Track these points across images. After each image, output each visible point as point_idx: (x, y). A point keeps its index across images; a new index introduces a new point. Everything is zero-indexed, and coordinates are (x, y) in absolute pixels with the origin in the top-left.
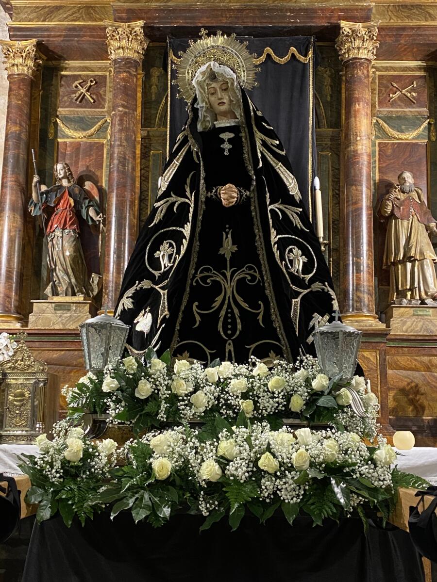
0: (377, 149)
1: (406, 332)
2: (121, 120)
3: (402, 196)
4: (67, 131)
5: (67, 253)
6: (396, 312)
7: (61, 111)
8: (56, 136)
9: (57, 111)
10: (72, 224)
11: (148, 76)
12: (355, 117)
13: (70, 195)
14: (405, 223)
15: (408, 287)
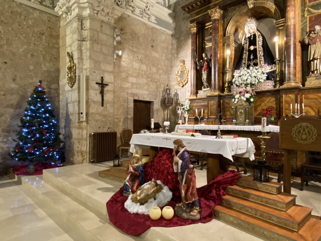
0: (308, 19)
1: (312, 85)
2: (214, 38)
3: (314, 36)
4: (208, 44)
5: (205, 77)
6: (308, 79)
7: (206, 38)
8: (205, 46)
9: (205, 39)
10: (207, 69)
11: (224, 21)
12: (288, 12)
13: (206, 62)
14: (314, 46)
15: (315, 69)
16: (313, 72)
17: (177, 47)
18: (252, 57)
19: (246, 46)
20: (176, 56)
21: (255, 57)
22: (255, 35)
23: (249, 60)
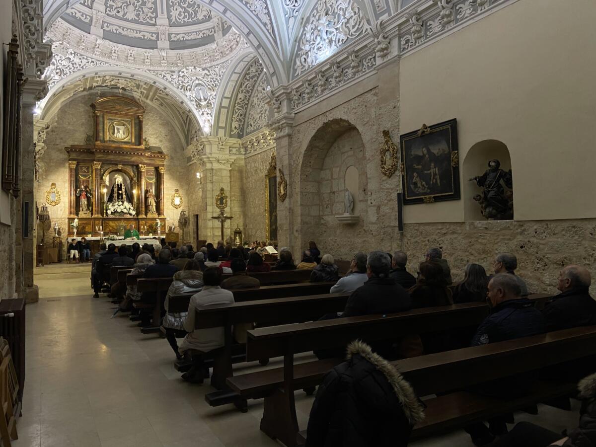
4: (82, 177)
8: (79, 178)
9: (80, 174)
14: (150, 199)
16: (149, 211)
17: (46, 170)
18: (120, 197)
19: (116, 189)
20: (44, 177)
21: (122, 198)
22: (121, 185)
23: (118, 198)
